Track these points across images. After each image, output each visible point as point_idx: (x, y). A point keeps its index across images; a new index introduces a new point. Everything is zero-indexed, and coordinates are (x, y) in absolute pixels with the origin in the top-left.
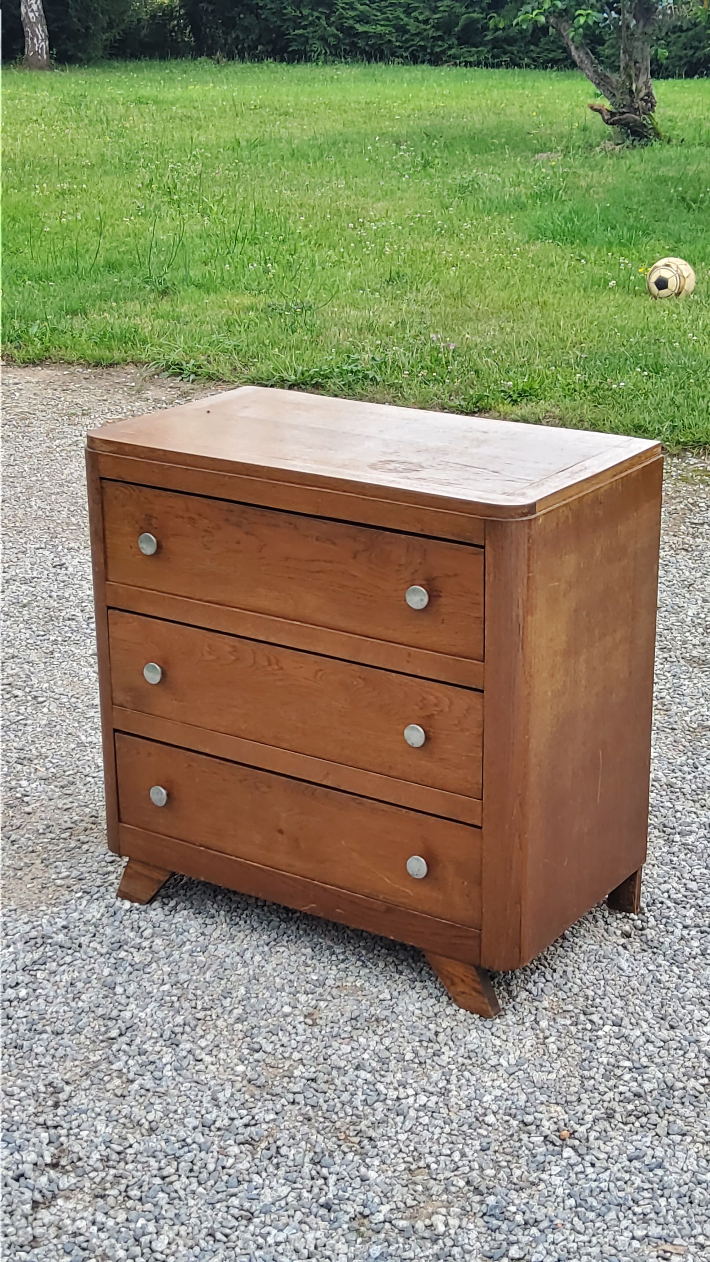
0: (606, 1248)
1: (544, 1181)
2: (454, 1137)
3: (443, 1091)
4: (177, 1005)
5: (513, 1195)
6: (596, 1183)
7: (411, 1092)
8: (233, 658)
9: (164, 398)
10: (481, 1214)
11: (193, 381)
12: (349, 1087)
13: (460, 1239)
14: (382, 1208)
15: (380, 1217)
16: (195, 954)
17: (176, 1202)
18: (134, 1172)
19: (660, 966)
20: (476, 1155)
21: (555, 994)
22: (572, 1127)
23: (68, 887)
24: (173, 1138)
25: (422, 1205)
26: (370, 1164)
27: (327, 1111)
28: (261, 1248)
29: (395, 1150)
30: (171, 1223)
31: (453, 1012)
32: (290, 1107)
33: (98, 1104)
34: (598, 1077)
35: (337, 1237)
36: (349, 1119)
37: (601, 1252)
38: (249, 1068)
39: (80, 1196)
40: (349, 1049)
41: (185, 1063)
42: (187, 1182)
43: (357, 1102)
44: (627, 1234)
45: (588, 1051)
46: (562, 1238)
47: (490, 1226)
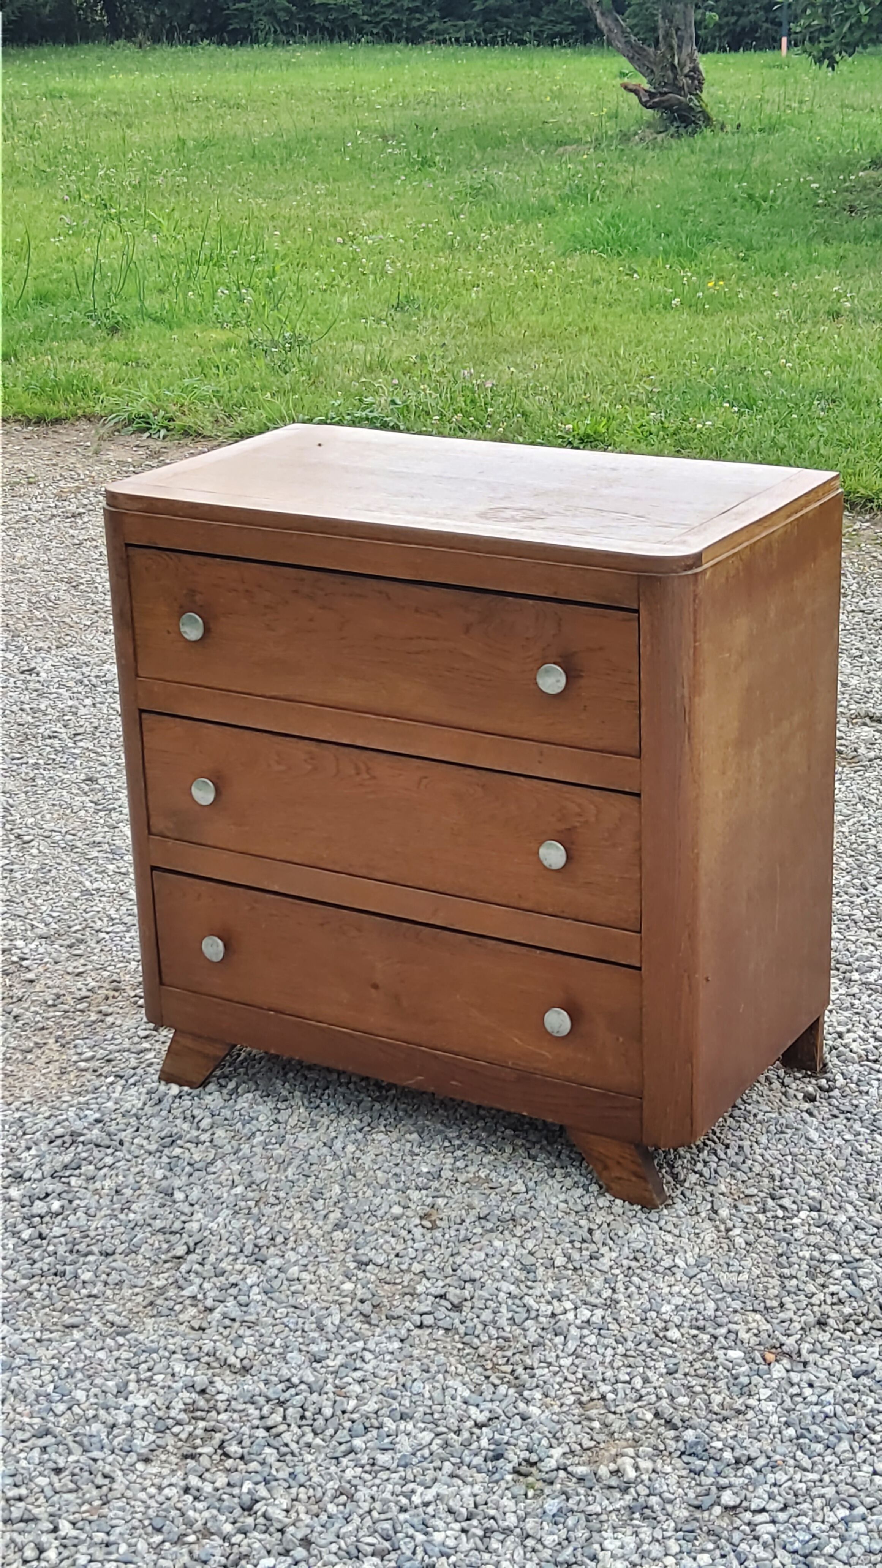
0: (843, 1487)
1: (752, 1408)
2: (631, 1359)
3: (608, 1303)
4: (255, 1211)
5: (716, 1427)
6: (819, 1407)
7: (569, 1305)
8: (309, 767)
9: (130, 460)
10: (679, 1453)
11: (164, 437)
12: (489, 1303)
13: (657, 1486)
14: (552, 1452)
15: (552, 1463)
16: (270, 1147)
17: (289, 1457)
18: (229, 1424)
19: (859, 1134)
20: (661, 1379)
21: (732, 1176)
22: (777, 1339)
23: (95, 1071)
24: (275, 1379)
25: (602, 1445)
26: (529, 1398)
27: (466, 1334)
28: (406, 1511)
29: (559, 1379)
30: (286, 1485)
31: (608, 1204)
32: (416, 1332)
33: (171, 1341)
34: (802, 1275)
35: (500, 1492)
36: (494, 1343)
37: (837, 1492)
38: (359, 1286)
39: (163, 1457)
40: (482, 1256)
41: (276, 1283)
42: (299, 1432)
43: (503, 1322)
44: (866, 1468)
45: (784, 1244)
46: (785, 1478)
47: (693, 1467)
